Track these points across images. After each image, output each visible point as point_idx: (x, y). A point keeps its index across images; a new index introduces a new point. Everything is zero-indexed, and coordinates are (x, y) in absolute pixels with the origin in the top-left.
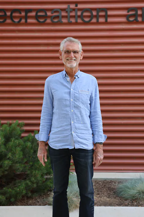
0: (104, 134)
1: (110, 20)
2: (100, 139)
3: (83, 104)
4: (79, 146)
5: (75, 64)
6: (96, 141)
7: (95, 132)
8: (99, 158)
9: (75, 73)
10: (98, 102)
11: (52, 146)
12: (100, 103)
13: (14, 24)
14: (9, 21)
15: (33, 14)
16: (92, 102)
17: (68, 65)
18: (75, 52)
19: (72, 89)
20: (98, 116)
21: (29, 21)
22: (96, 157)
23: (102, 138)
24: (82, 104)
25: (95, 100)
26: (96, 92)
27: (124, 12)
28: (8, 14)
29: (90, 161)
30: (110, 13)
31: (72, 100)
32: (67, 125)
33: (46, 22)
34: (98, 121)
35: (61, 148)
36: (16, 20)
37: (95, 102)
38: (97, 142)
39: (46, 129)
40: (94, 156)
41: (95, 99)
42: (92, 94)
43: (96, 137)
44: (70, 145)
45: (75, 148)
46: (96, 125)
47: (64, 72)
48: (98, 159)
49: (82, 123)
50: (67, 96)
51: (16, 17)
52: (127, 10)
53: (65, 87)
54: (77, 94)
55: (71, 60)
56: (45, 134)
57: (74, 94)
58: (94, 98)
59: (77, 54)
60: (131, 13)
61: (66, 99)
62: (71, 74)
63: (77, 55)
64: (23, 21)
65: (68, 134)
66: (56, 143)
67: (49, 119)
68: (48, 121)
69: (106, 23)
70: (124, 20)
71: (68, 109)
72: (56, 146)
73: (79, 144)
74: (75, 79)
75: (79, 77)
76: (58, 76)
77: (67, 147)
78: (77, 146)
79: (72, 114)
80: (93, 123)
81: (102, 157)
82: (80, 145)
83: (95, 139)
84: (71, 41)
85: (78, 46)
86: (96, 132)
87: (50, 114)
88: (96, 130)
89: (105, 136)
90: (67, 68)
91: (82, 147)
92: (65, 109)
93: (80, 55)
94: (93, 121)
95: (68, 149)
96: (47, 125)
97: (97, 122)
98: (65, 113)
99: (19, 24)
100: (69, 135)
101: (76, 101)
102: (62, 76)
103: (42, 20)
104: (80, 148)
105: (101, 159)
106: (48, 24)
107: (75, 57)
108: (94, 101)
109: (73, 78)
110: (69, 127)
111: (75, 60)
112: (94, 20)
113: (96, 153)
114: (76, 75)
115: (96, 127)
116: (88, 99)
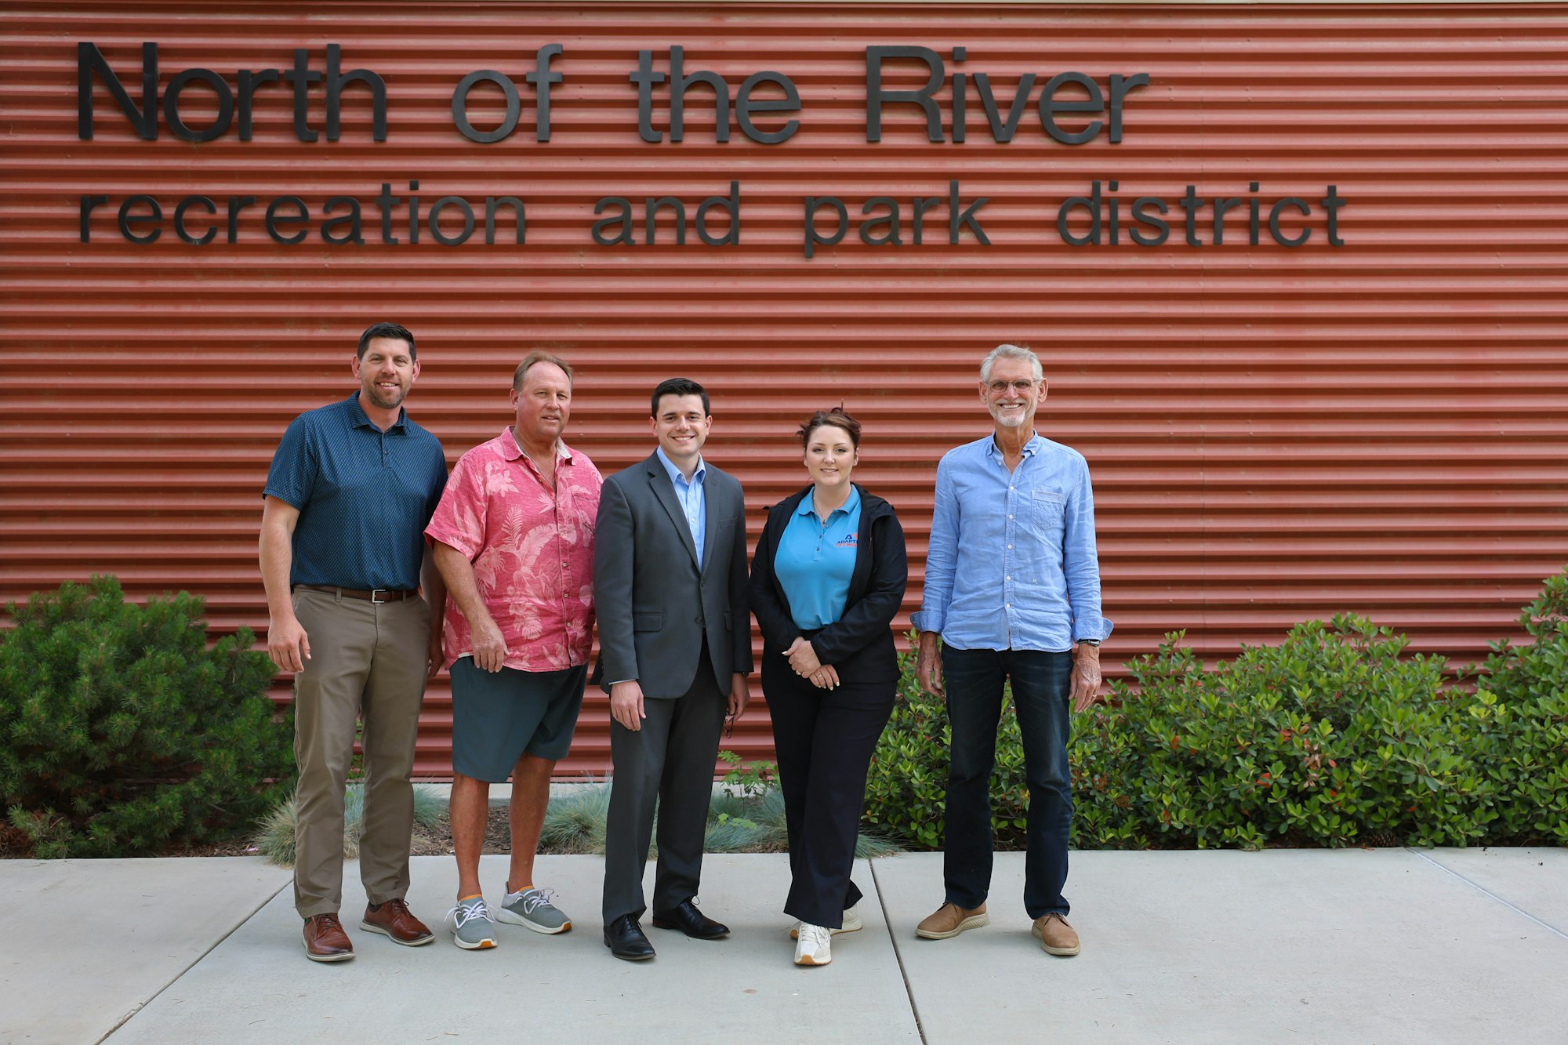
0: (1103, 615)
1: (534, 237)
2: (1092, 630)
3: (1042, 529)
4: (1024, 643)
5: (1021, 418)
6: (1080, 635)
7: (1078, 610)
8: (1087, 683)
9: (1023, 441)
10: (1089, 525)
11: (949, 639)
12: (1096, 529)
13: (188, 247)
14: (169, 237)
15: (260, 212)
16: (1072, 525)
17: (1004, 419)
18: (1021, 384)
19: (1012, 488)
20: (1089, 565)
21: (243, 236)
22: (1077, 680)
23: (1097, 628)
24: (1039, 530)
25: (1079, 519)
26: (1083, 496)
27: (585, 213)
28: (168, 211)
29: (1057, 689)
30: (533, 212)
31: (1011, 517)
32: (992, 585)
33: (304, 242)
34: (1087, 579)
35: (974, 646)
36: (197, 235)
37: (1079, 525)
38: (1082, 638)
39: (940, 598)
40: (1073, 677)
41: (1081, 517)
42: (1069, 502)
43: (1079, 623)
44: (997, 642)
45: (1013, 650)
46: (1082, 592)
47: (990, 440)
48: (1083, 685)
49: (1035, 581)
50: (997, 507)
51: (194, 224)
52: (594, 205)
53: (992, 483)
54: (1027, 500)
55: (1011, 404)
56: (938, 611)
57: (1018, 502)
58: (1076, 514)
59: (1028, 388)
60: (608, 214)
61: (995, 513)
62: (1009, 446)
63: (1027, 391)
64: (222, 236)
65: (995, 610)
66: (960, 632)
67: (948, 570)
68: (945, 577)
69: (521, 247)
70: (583, 237)
71: (998, 541)
72: (961, 642)
73: (1023, 638)
74: (1024, 460)
75: (1034, 453)
76: (974, 453)
77: (988, 646)
78: (1018, 645)
79: (1009, 557)
80: (1073, 585)
81: (1096, 681)
82: (1026, 641)
83: (1077, 630)
84: (1007, 355)
85: (1031, 366)
86: (1081, 611)
87: (952, 556)
88: (1081, 603)
89: (1107, 624)
90: (999, 426)
91: (1032, 644)
92: (989, 542)
93: (1038, 390)
94: (1073, 579)
95: (991, 650)
96: (941, 587)
97: (1084, 581)
98: (991, 554)
99: (206, 246)
100: (995, 612)
101: (1023, 521)
102: (985, 452)
103: (288, 236)
104: (1026, 648)
105: (1091, 687)
106: (313, 249)
107: (1021, 396)
108: (1076, 522)
109: (1019, 457)
110: (997, 591)
111: (1021, 404)
112: (478, 238)
113: (1079, 670)
114: (1025, 449)
115: (1080, 595)
116: (1058, 515)
